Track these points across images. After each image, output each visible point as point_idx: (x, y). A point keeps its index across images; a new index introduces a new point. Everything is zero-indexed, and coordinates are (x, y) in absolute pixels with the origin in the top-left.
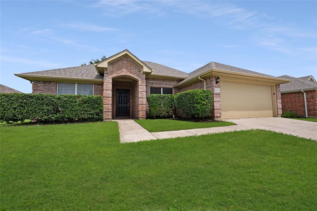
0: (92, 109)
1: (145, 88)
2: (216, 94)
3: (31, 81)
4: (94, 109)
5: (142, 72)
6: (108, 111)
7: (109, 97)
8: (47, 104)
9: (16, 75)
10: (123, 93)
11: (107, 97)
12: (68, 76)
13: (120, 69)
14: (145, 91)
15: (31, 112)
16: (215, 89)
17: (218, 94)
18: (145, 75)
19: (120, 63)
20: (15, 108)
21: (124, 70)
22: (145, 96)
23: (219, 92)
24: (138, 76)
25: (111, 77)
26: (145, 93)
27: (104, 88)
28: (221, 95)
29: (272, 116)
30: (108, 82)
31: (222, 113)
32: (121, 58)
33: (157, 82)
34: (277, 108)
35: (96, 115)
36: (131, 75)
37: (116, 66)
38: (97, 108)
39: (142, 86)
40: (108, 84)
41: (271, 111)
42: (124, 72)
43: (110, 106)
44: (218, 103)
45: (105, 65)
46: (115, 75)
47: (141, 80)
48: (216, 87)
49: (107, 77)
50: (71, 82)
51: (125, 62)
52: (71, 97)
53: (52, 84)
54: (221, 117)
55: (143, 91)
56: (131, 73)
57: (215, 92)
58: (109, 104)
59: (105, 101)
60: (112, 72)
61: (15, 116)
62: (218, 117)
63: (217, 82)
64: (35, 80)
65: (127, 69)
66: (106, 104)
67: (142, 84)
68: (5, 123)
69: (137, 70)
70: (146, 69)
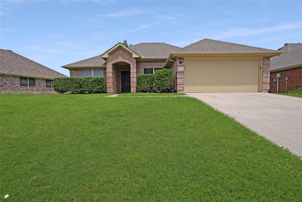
0: (98, 86)
1: (135, 70)
2: (180, 72)
3: (70, 70)
4: (99, 85)
5: (132, 58)
6: (110, 87)
7: (110, 78)
8: (75, 83)
9: (62, 67)
10: (127, 74)
11: (109, 78)
12: (87, 65)
13: (117, 57)
14: (136, 72)
15: (68, 87)
16: (179, 68)
17: (182, 72)
18: (135, 60)
19: (117, 53)
20: (62, 85)
21: (120, 58)
22: (135, 76)
23: (183, 70)
24: (130, 61)
25: (111, 63)
26: (135, 74)
27: (107, 72)
28: (184, 73)
29: (257, 91)
30: (109, 68)
31: (185, 87)
32: (117, 49)
33: (150, 64)
34: (262, 83)
35: (100, 89)
36: (125, 61)
37: (114, 55)
38: (101, 85)
39: (133, 69)
40: (109, 69)
41: (256, 86)
42: (120, 59)
43: (111, 84)
44: (181, 79)
45: (106, 56)
46: (114, 62)
47: (132, 64)
48: (180, 66)
49: (108, 64)
50: (89, 69)
51: (120, 52)
52: (87, 79)
53: (79, 71)
54: (184, 90)
55: (133, 72)
56: (125, 59)
57: (179, 70)
58: (110, 83)
59: (108, 81)
60: (112, 60)
61: (62, 89)
62: (181, 90)
63: (181, 63)
64: (71, 69)
65: (121, 56)
66: (108, 83)
67: (133, 67)
68: (59, 93)
69: (129, 57)
70: (134, 56)
